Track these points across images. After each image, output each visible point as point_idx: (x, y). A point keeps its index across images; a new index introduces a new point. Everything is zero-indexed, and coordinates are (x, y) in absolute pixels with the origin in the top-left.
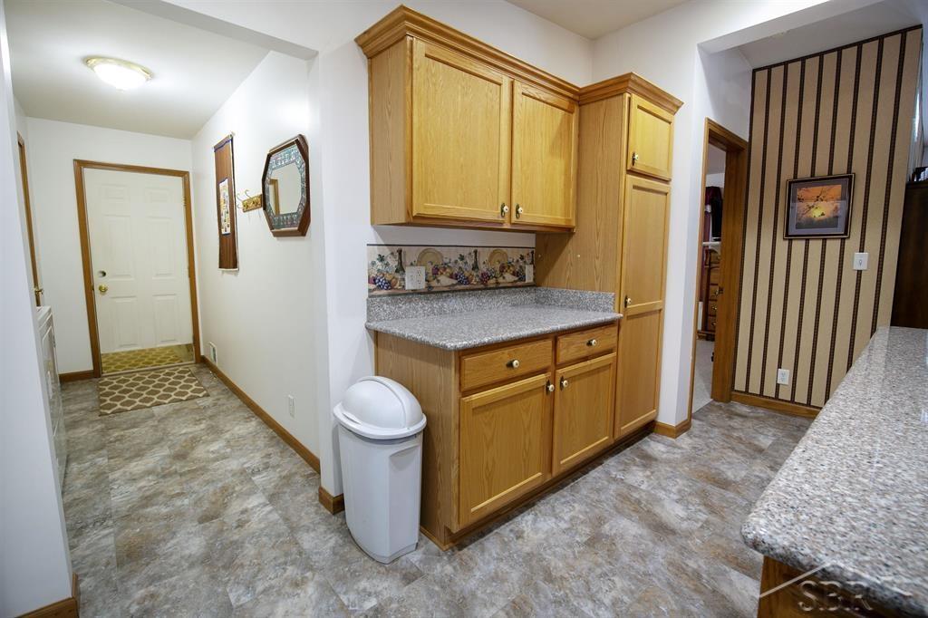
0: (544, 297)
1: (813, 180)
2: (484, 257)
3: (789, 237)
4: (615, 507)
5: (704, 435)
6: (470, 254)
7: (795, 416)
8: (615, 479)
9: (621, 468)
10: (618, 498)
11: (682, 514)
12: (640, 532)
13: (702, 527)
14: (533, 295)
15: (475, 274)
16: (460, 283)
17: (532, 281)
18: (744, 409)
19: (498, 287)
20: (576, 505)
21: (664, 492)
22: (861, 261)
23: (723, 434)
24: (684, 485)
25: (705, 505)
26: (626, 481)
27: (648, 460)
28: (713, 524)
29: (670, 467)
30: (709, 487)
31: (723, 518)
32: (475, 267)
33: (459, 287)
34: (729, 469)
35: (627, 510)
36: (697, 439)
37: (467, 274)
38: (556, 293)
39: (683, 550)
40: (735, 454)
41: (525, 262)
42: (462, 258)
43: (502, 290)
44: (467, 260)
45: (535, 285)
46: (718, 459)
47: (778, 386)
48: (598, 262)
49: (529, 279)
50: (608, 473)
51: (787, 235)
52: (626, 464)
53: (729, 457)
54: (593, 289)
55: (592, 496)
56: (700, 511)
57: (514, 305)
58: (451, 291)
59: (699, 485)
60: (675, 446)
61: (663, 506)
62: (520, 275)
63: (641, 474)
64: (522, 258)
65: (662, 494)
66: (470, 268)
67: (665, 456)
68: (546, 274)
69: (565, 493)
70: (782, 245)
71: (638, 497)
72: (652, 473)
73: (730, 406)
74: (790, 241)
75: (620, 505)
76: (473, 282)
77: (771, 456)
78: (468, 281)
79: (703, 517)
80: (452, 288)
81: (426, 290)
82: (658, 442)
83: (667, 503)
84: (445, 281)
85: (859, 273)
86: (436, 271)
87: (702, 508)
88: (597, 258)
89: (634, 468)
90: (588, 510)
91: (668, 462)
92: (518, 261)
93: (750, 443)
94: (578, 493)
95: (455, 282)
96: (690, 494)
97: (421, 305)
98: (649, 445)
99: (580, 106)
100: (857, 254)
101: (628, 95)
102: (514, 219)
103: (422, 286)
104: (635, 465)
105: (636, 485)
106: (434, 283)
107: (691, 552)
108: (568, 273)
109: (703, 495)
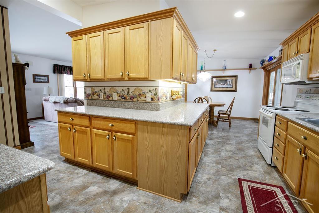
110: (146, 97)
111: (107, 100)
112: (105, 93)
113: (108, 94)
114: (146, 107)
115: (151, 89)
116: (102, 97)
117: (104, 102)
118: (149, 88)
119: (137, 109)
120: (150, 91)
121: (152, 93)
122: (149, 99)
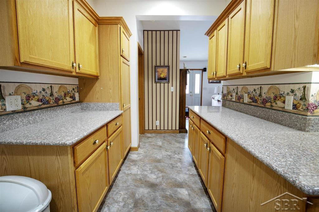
0: (86, 107)
1: (160, 66)
2: (56, 89)
3: (156, 82)
4: (135, 186)
5: (145, 147)
6: (48, 88)
7: (161, 134)
8: (128, 174)
9: (128, 169)
10: (134, 181)
11: (155, 177)
12: (148, 191)
13: (162, 179)
14: (80, 106)
15: (52, 98)
16: (44, 104)
17: (78, 100)
18: (149, 135)
19: (64, 104)
20: (121, 192)
21: (146, 172)
22: (172, 89)
23: (149, 145)
24: (150, 167)
25: (159, 170)
26: (132, 173)
27: (134, 162)
28: (164, 176)
29: (142, 162)
30: (156, 164)
31: (165, 172)
32: (52, 95)
33: (43, 106)
34: (157, 155)
35: (139, 185)
36: (144, 149)
37: (47, 99)
38: (92, 105)
39: (163, 190)
40: (156, 150)
41: (75, 91)
42: (44, 90)
43: (67, 106)
44: (47, 91)
45: (80, 102)
46: (153, 154)
47: (156, 126)
48: (111, 91)
49: (77, 99)
50: (125, 173)
51: (155, 82)
52: (129, 166)
53: (155, 152)
54: (110, 102)
55: (125, 185)
56: (159, 173)
57: (72, 112)
58: (39, 108)
59: (153, 164)
60: (139, 154)
61: (148, 177)
62: (73, 97)
63: (135, 168)
64: (73, 89)
65: (145, 173)
66: (49, 96)
67: (138, 158)
68: (86, 96)
69: (114, 189)
70: (154, 85)
71: (139, 177)
72: (138, 166)
73: (146, 135)
74: (156, 83)
75: (136, 184)
76: (51, 103)
77: (164, 147)
78: (48, 102)
79: (160, 175)
80: (40, 107)
81: (23, 110)
82: (134, 154)
83: (149, 175)
84: (35, 103)
85: (172, 92)
86: (28, 98)
87: (158, 172)
88: (111, 89)
89: (132, 167)
90: (126, 192)
91: (141, 160)
92: (72, 91)
93: (157, 145)
94: (118, 187)
95: (41, 103)
96: (153, 169)
97: (21, 120)
98: (131, 156)
99: (98, 24)
100: (171, 87)
101: (119, 26)
102: (78, 71)
103: (20, 107)
104: (132, 166)
105: (136, 173)
106: (28, 105)
107: (165, 189)
108: (97, 96)
109: (156, 167)
110: (284, 102)
111: (238, 102)
112: (237, 94)
113: (240, 95)
114: (281, 118)
115: (295, 87)
116: (234, 98)
117: (234, 104)
118: (292, 87)
119: (268, 119)
120: (292, 91)
121: (295, 95)
122: (289, 107)
